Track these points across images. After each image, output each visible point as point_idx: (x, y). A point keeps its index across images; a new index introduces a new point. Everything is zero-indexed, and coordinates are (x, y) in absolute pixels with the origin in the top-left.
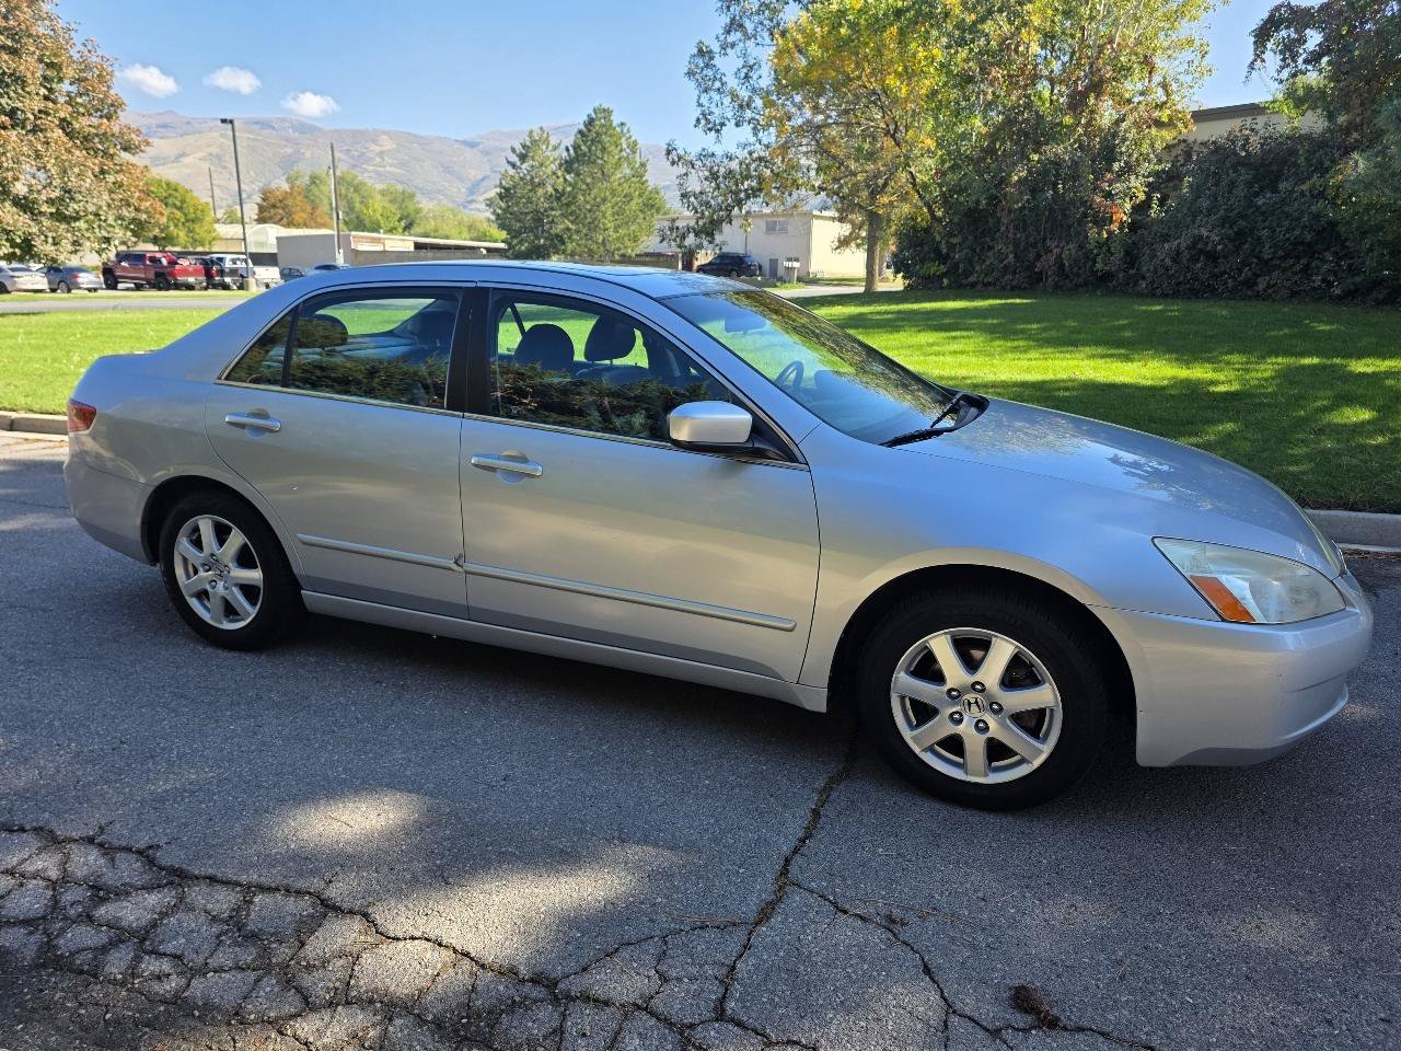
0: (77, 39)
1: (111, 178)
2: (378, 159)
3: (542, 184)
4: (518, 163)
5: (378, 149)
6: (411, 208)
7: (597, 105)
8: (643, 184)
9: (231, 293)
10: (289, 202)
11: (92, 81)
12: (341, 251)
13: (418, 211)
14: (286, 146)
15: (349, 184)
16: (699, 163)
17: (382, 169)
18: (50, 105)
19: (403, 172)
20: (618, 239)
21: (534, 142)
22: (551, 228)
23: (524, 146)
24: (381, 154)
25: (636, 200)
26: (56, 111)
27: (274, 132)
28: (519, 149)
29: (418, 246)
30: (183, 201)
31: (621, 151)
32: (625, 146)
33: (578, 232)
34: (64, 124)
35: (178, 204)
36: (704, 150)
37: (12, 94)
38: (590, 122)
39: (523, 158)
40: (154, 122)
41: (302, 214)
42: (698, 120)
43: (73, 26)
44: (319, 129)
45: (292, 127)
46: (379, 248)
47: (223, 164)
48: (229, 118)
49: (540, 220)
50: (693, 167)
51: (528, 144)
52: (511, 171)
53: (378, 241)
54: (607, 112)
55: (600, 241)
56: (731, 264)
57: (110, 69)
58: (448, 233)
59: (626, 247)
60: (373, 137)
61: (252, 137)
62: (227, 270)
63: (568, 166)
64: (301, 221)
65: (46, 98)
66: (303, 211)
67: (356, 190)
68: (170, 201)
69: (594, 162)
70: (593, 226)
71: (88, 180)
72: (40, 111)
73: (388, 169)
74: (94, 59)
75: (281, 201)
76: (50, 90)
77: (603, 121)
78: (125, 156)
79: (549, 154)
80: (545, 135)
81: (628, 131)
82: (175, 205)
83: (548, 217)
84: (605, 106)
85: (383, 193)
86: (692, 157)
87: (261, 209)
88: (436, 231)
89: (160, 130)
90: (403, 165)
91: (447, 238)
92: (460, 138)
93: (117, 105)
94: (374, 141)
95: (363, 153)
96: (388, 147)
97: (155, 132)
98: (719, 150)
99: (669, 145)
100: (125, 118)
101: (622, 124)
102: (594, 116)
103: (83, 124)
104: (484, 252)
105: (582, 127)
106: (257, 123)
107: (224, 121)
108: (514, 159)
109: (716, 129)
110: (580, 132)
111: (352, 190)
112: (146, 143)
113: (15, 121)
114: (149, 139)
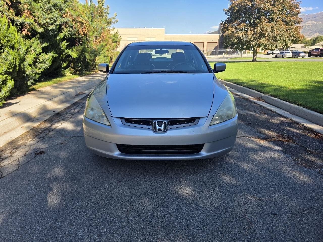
1: (290, 31)
34: (284, 20)
78: (296, 25)
93: (298, 13)
100: (299, 16)
103: (288, 19)
112: (302, 21)
113: (271, 20)
114: (302, 20)
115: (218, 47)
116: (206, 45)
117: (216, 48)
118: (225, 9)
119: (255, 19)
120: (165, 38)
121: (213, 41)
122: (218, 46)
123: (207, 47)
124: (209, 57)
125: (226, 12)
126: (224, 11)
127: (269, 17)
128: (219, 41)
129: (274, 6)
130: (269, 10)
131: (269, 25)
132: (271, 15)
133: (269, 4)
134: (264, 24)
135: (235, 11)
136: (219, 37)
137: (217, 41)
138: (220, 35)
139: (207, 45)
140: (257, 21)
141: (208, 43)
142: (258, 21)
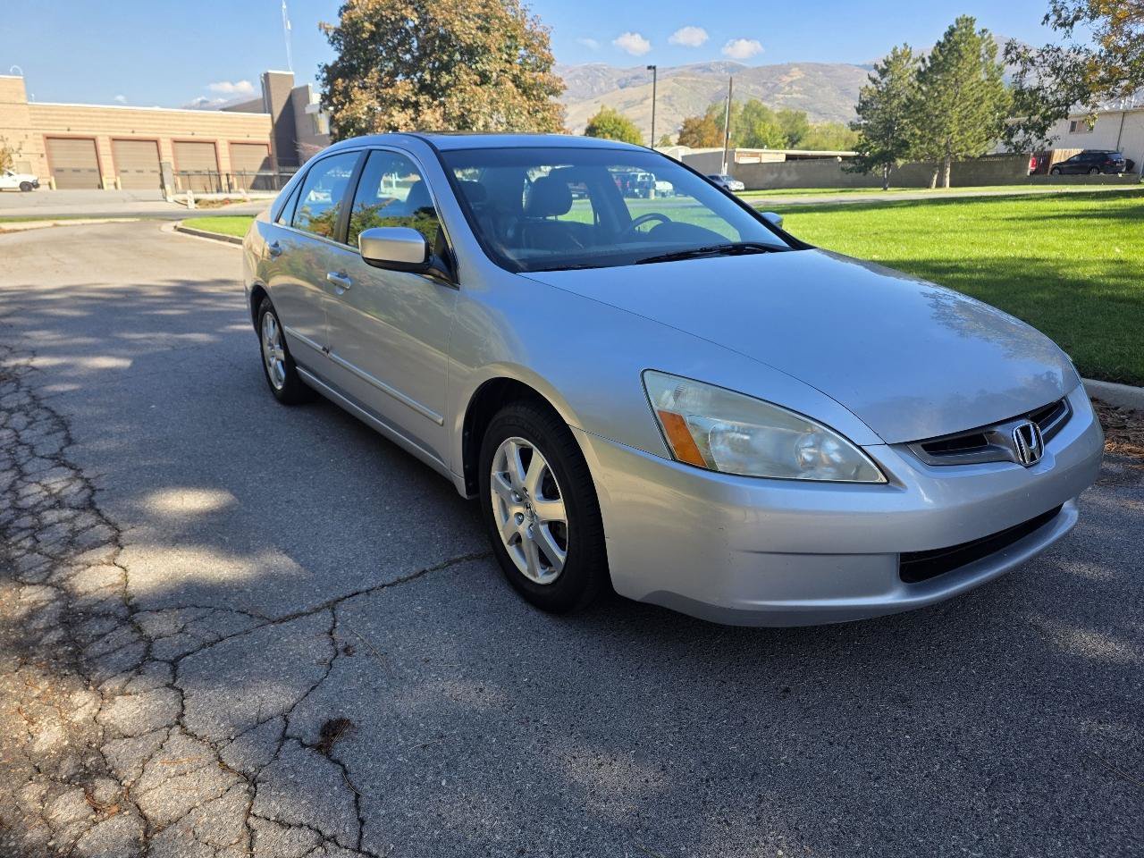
0: (529, 16)
1: (540, 115)
2: (787, 88)
3: (897, 95)
4: (879, 79)
5: (789, 79)
6: (800, 125)
7: (959, 16)
8: (996, 87)
9: (639, 200)
10: (702, 128)
11: (536, 43)
12: (726, 164)
13: (805, 129)
14: (718, 84)
15: (754, 111)
16: (1040, 59)
17: (790, 96)
18: (508, 65)
19: (806, 97)
20: (962, 141)
21: (896, 57)
22: (900, 135)
23: (886, 63)
24: (791, 84)
25: (987, 103)
26: (511, 69)
27: (711, 74)
28: (882, 65)
29: (789, 157)
30: (623, 132)
31: (978, 57)
32: (983, 52)
33: (921, 137)
34: (516, 80)
35: (619, 134)
36: (1048, 46)
37: (484, 60)
38: (951, 32)
39: (883, 73)
40: (631, 75)
41: (710, 138)
42: (1047, 18)
43: (528, 7)
44: (744, 68)
45: (725, 69)
46: (755, 160)
47: (673, 103)
48: (653, 65)
49: (890, 129)
50: (1033, 65)
51: (890, 59)
52: (871, 85)
53: (756, 155)
54: (970, 21)
55: (943, 144)
56: (1091, 161)
57: (548, 35)
58: (826, 145)
59: (968, 149)
60: (785, 70)
61: (694, 79)
62: (637, 184)
63: (921, 76)
64: (708, 142)
65: (507, 61)
66: (711, 135)
67: (759, 115)
68: (614, 132)
69: (948, 71)
70: (938, 130)
71: (524, 117)
72: (501, 71)
73: (795, 95)
74: (538, 29)
75: (696, 128)
76: (510, 55)
77: (964, 30)
78: (552, 99)
79: (910, 67)
80: (908, 50)
81: (990, 36)
82: (617, 135)
83: (899, 125)
84: (968, 16)
85: (779, 116)
86: (1033, 54)
87: (682, 134)
88: (816, 145)
89: (634, 80)
90: (806, 91)
91: (825, 150)
92: (861, 64)
93: (549, 62)
94: (786, 74)
95: (776, 85)
96: (798, 77)
97: (630, 83)
98: (1066, 46)
99: (1009, 44)
100: (555, 71)
101: (983, 31)
102: (955, 26)
103: (528, 77)
104: (840, 159)
105: (942, 40)
106: (700, 68)
107: (649, 68)
108: (875, 75)
109: (1067, 24)
110: (939, 43)
111: (755, 115)
112: (565, 88)
113: (484, 78)
114: (567, 85)
115: (275, 161)
116: (224, 149)
117: (267, 164)
118: (327, 22)
119: (435, 72)
120: (34, 119)
121: (252, 139)
122: (275, 156)
123: (232, 159)
124: (257, 199)
125: (331, 33)
126: (323, 31)
127: (477, 68)
128: (273, 140)
129: (488, 31)
130: (475, 43)
131: (484, 93)
132: (481, 60)
133: (472, 24)
134: (468, 89)
135: (364, 35)
136: (270, 122)
137: (267, 139)
138: (272, 118)
139: (231, 153)
140: (445, 78)
141: (232, 143)
142: (447, 76)
